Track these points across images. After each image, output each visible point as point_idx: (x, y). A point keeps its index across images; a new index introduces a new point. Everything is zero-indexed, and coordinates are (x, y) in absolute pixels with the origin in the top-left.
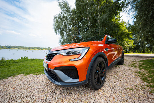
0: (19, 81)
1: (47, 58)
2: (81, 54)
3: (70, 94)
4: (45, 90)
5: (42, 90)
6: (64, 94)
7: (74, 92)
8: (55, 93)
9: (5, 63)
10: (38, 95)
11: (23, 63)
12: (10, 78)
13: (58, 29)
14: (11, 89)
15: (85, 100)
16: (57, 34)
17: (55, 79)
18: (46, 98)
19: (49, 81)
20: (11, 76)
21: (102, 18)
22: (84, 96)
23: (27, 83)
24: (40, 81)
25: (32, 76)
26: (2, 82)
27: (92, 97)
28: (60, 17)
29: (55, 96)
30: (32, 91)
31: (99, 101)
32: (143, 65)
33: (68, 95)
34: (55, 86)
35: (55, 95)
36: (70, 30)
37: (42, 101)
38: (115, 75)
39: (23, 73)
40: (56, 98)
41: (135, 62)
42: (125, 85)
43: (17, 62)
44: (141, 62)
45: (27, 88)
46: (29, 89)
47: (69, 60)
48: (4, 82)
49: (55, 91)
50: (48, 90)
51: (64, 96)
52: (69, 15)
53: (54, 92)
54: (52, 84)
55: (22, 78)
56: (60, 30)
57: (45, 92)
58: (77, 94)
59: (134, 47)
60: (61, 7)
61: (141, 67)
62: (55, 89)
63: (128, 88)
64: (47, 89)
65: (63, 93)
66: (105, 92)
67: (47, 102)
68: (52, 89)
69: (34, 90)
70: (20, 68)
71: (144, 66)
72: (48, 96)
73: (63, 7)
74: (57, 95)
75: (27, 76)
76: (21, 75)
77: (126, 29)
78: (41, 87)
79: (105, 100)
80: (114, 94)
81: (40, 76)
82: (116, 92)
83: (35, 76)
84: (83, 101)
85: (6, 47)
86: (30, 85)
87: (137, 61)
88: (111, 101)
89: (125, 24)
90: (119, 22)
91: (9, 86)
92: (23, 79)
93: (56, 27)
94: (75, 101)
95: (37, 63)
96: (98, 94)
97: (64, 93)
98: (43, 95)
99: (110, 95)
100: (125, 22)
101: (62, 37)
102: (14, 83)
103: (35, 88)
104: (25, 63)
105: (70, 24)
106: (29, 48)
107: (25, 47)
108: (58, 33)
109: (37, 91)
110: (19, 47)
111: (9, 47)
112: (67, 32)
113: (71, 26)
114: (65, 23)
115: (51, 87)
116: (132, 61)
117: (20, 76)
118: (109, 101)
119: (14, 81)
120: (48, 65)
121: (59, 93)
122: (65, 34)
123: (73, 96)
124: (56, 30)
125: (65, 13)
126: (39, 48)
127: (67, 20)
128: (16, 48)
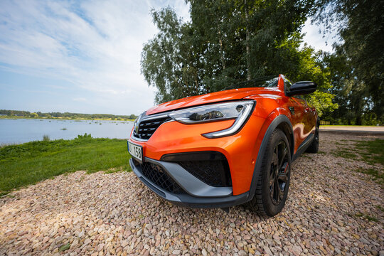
0: (77, 184)
1: (139, 132)
2: (235, 118)
3: (201, 225)
4: (135, 210)
5: (129, 209)
6: (184, 224)
7: (210, 220)
8: (161, 221)
9: (50, 146)
10: (122, 223)
11: (83, 148)
12: (60, 177)
13: (153, 73)
14: (61, 202)
15: (246, 243)
16: (150, 84)
17: (164, 184)
18: (142, 232)
19: (141, 189)
20: (60, 174)
21: (258, 40)
22: (238, 231)
23: (93, 190)
24: (122, 189)
25: (103, 175)
26: (44, 185)
27: (262, 236)
28: (155, 46)
29: (162, 229)
30: (107, 211)
31: (285, 248)
32: (371, 152)
33: (197, 226)
34: (158, 202)
35: (161, 224)
36: (178, 74)
37: (134, 240)
38: (307, 179)
39: (84, 169)
40: (167, 233)
41: (347, 145)
42: (344, 204)
43: (72, 145)
44: (364, 146)
45: (94, 203)
46: (100, 207)
47: (202, 135)
48: (49, 186)
49: (161, 215)
50: (144, 211)
51: (185, 228)
52: (175, 39)
53: (158, 217)
54: (151, 197)
55: (83, 178)
56: (155, 75)
57: (135, 215)
58: (218, 224)
59: (335, 110)
60: (159, 23)
61: (369, 158)
62: (159, 210)
63: (358, 213)
64: (140, 208)
65: (181, 222)
66: (295, 222)
67: (146, 242)
68: (153, 210)
69: (111, 209)
70: (78, 156)
71: (378, 155)
72: (147, 226)
73: (164, 23)
74: (167, 225)
75: (92, 175)
76: (81, 171)
77: (316, 66)
78: (125, 202)
79: (304, 247)
80: (323, 230)
81: (121, 177)
82: (326, 223)
83: (110, 175)
84: (240, 245)
85: (51, 114)
86: (100, 197)
87: (350, 143)
88: (322, 249)
89: (313, 55)
90: (296, 48)
91: (57, 194)
92: (84, 181)
93: (148, 69)
94: (219, 245)
95: (110, 148)
96: (278, 229)
97: (184, 220)
98: (133, 224)
99: (312, 231)
100: (313, 50)
101: (162, 91)
102: (67, 189)
103: (113, 205)
104: (87, 148)
105: (178, 60)
106: (93, 117)
107: (85, 115)
108: (152, 82)
109: (118, 212)
110: (73, 114)
111: (57, 115)
112: (170, 80)
113: (181, 64)
114: (167, 59)
115: (150, 203)
116: (337, 143)
117: (78, 174)
118: (316, 251)
119: (67, 185)
120: (144, 150)
121: (171, 220)
122: (167, 83)
123: (211, 232)
124: (147, 76)
125: (168, 37)
126: (113, 117)
127: (171, 50)
128: (69, 116)
